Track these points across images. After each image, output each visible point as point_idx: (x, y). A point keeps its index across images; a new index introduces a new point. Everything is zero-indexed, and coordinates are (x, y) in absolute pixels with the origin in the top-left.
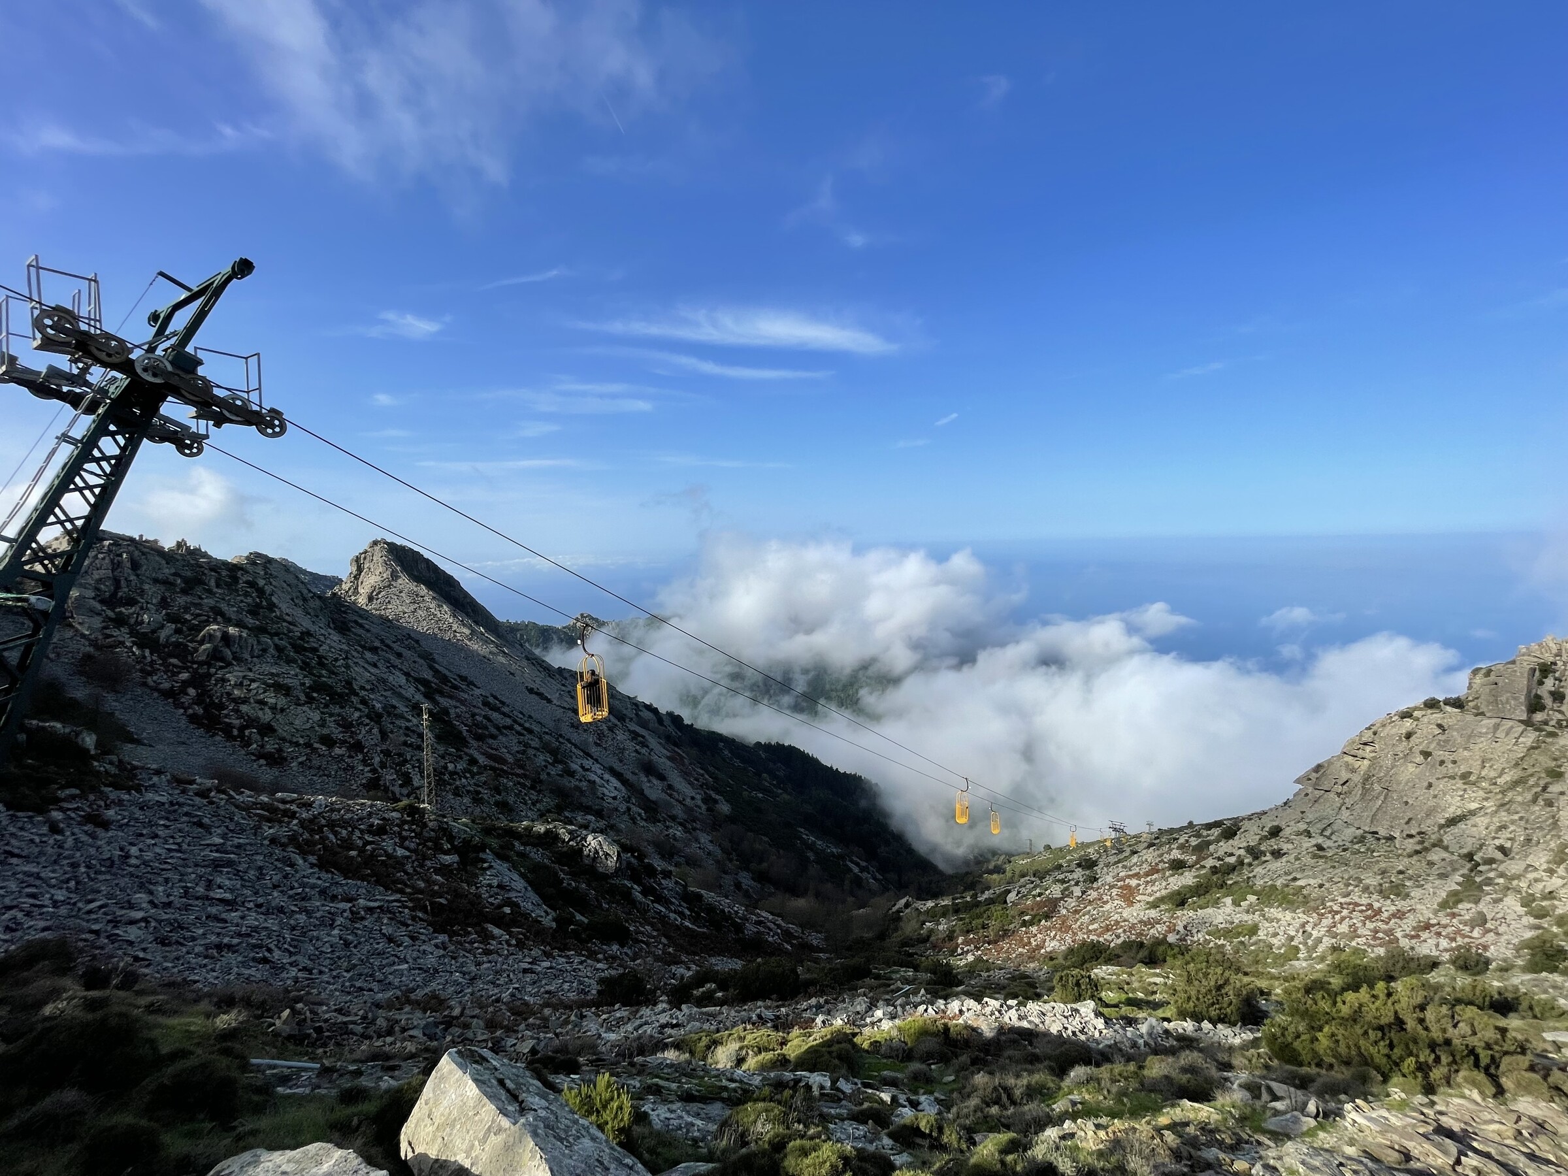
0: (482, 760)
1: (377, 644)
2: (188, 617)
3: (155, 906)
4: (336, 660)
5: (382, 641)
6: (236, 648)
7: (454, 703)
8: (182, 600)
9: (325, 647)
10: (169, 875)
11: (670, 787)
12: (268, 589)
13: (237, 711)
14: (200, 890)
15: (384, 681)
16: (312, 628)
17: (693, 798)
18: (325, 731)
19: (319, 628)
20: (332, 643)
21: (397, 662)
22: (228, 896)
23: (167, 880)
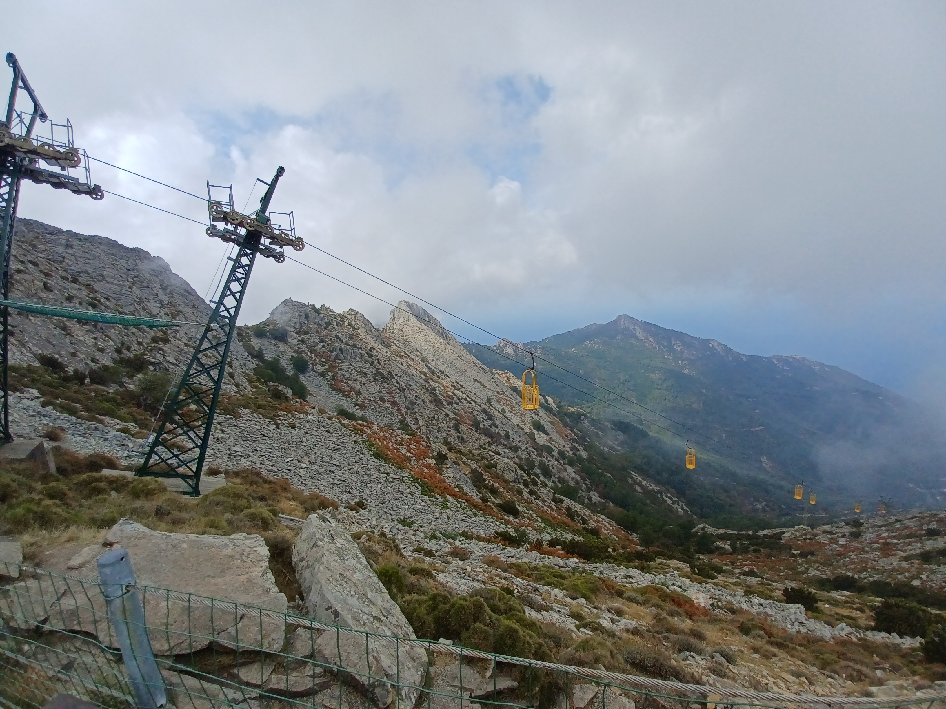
0: (451, 415)
1: (402, 354)
2: (327, 340)
3: (310, 463)
4: (385, 361)
5: (405, 353)
6: (345, 354)
7: (437, 385)
8: (324, 332)
9: (380, 355)
10: (316, 451)
11: (551, 438)
12: (356, 327)
13: (347, 383)
14: (328, 459)
15: (406, 372)
16: (375, 345)
17: (564, 446)
18: (382, 395)
19: (378, 346)
20: (382, 352)
21: (411, 363)
22: (338, 464)
23: (316, 453)
